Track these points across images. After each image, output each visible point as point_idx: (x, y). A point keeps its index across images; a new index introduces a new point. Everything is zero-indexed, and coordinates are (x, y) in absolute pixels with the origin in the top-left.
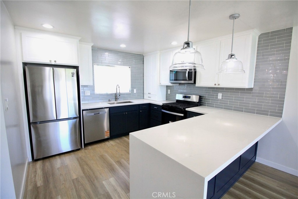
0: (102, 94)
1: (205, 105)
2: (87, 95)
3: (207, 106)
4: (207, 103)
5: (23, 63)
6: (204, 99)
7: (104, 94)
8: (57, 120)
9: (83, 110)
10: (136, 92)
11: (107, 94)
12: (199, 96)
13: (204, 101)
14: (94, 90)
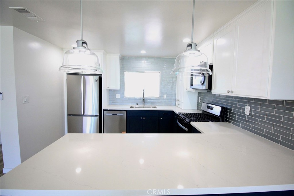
0: (131, 98)
1: (230, 122)
2: (118, 98)
3: (233, 123)
4: (233, 120)
5: (67, 73)
6: (230, 113)
7: (132, 98)
8: (84, 115)
9: (104, 110)
10: (166, 98)
11: (135, 98)
12: (221, 107)
13: (230, 116)
14: (123, 94)
